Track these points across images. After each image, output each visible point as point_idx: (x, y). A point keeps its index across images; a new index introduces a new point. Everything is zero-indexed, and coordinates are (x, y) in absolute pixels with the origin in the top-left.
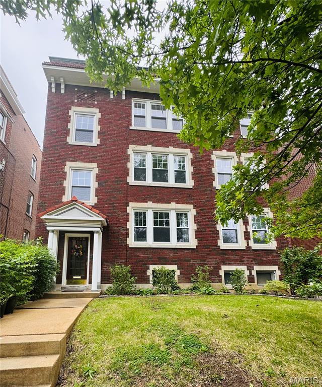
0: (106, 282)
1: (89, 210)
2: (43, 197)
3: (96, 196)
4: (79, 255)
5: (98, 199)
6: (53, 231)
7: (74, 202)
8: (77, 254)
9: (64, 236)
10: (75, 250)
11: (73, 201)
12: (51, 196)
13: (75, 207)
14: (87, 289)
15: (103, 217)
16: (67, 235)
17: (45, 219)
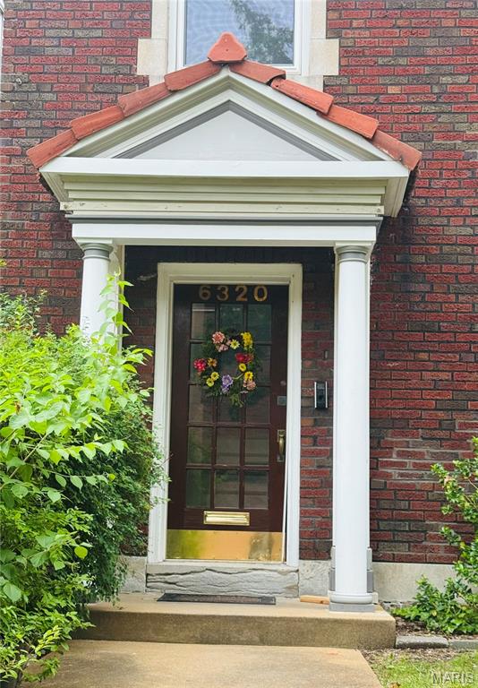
0: (403, 550)
1: (311, 116)
2: (29, 51)
3: (333, 30)
4: (237, 387)
5: (345, 52)
6: (105, 251)
7: (226, 73)
8: (227, 382)
9: (155, 280)
10: (212, 362)
11: (221, 65)
12: (72, 42)
13: (227, 106)
14: (293, 590)
15: (401, 160)
16: (170, 274)
17: (65, 178)
